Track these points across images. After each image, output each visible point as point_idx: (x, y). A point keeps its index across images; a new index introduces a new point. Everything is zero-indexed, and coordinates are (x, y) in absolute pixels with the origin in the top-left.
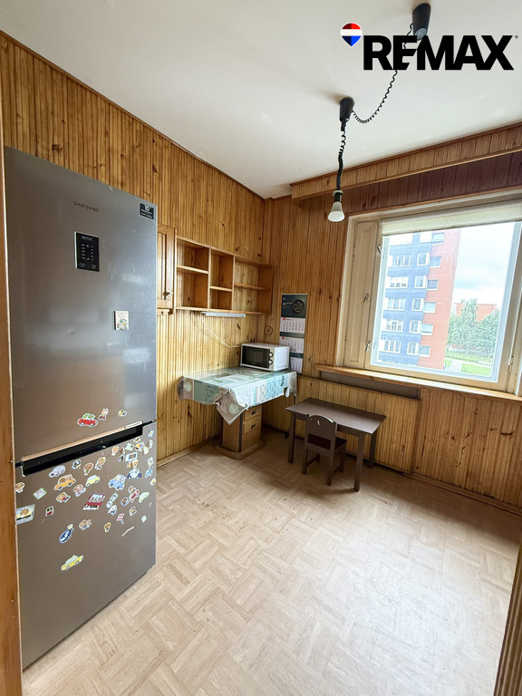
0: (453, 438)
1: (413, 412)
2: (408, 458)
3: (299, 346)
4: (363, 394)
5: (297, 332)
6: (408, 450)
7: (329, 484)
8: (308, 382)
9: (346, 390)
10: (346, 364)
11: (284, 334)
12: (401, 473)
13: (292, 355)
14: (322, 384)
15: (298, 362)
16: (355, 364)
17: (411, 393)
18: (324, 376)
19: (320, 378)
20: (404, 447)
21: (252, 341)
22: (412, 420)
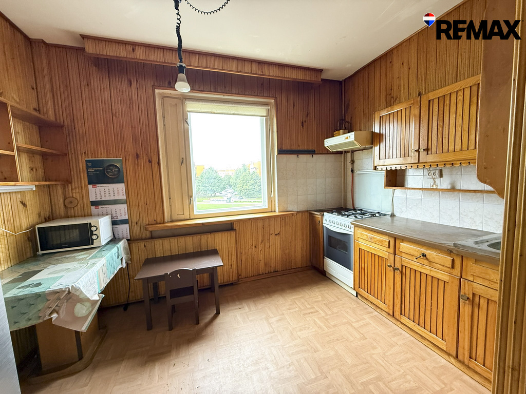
0: (255, 247)
1: (233, 240)
2: (235, 271)
3: (122, 211)
4: (196, 238)
5: (116, 198)
6: (234, 267)
7: (198, 323)
8: (142, 245)
9: (182, 240)
10: (174, 218)
11: (96, 204)
12: (232, 284)
13: (114, 223)
14: (158, 243)
15: (124, 229)
16: (182, 217)
17: (228, 227)
18: (154, 234)
19: (152, 238)
20: (231, 265)
21: (47, 220)
22: (234, 245)
